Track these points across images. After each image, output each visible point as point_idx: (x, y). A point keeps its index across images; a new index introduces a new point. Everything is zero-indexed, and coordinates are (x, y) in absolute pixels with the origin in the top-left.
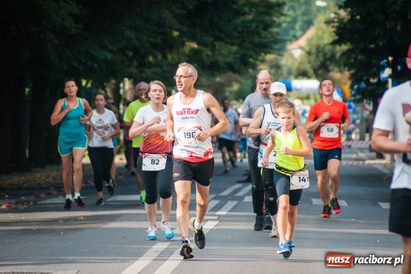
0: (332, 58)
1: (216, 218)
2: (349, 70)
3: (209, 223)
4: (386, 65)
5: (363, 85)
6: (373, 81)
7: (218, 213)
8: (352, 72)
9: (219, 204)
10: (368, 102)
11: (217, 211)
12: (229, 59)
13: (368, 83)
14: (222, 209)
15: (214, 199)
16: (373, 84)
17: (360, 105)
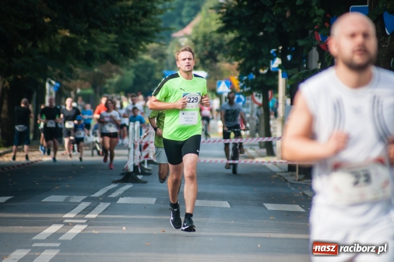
0: (220, 47)
1: (84, 221)
2: (237, 60)
3: (76, 227)
4: (275, 55)
5: (253, 76)
6: (263, 71)
7: (88, 216)
8: (241, 62)
9: (90, 206)
10: (258, 94)
11: (87, 214)
12: (106, 49)
13: (257, 73)
14: (92, 212)
15: (84, 200)
16: (262, 75)
17: (250, 97)
